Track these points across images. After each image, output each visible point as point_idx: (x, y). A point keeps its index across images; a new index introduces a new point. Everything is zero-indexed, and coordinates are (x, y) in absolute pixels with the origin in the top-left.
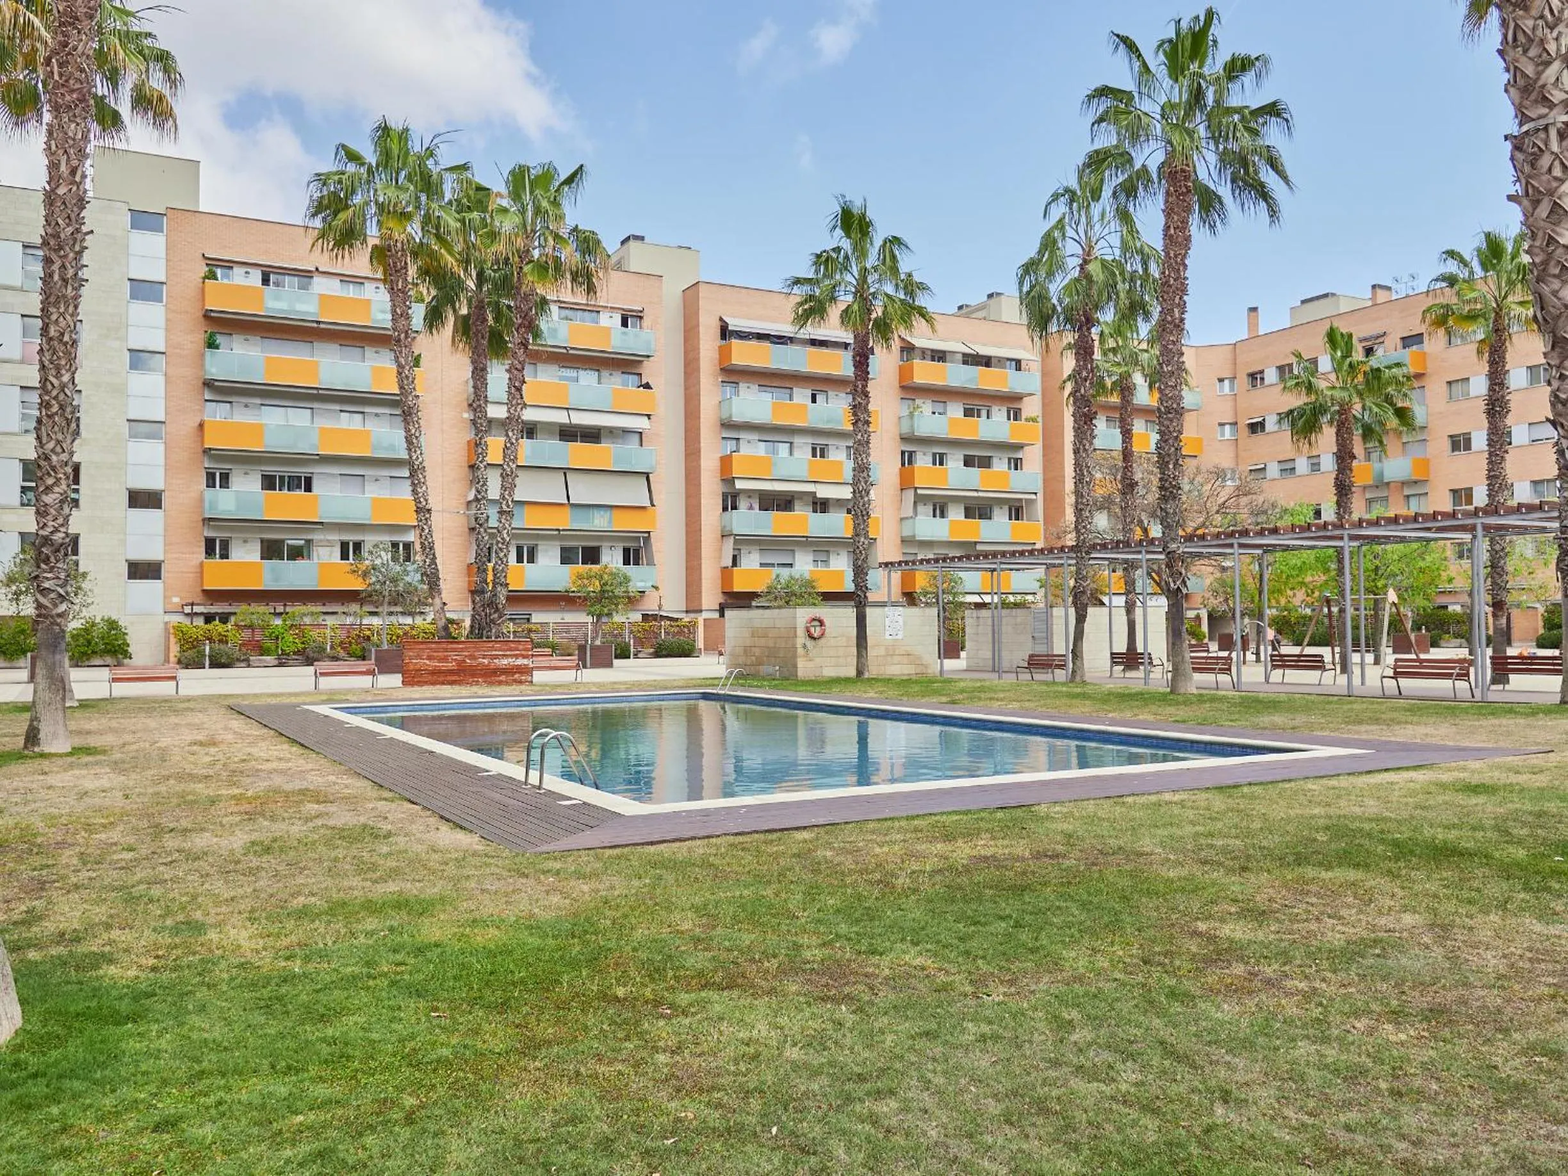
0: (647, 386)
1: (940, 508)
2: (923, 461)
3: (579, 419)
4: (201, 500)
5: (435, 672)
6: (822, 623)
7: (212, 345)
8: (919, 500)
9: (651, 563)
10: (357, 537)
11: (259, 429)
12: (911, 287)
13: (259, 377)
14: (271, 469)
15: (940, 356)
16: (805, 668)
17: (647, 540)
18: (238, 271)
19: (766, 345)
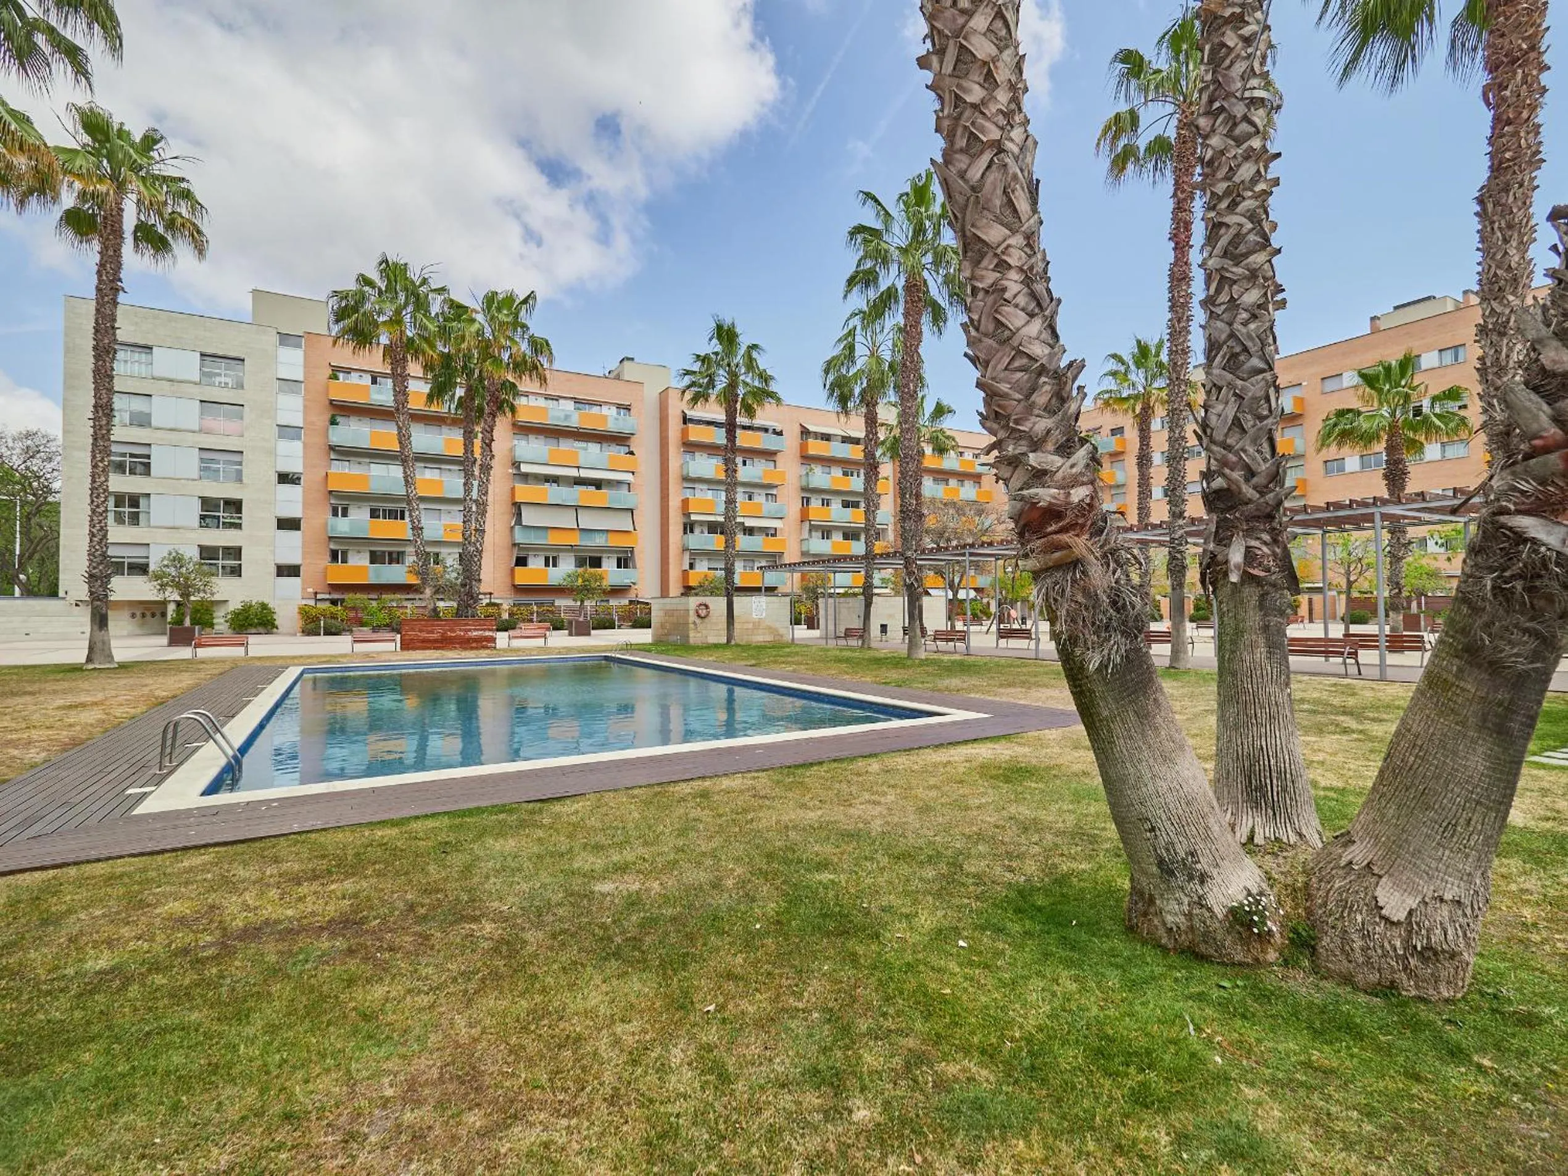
0: (632, 453)
1: (826, 533)
2: (815, 503)
3: (584, 473)
4: (326, 524)
5: (424, 641)
6: (707, 607)
7: (333, 422)
8: (812, 528)
9: (634, 567)
10: (436, 550)
11: (365, 478)
12: (765, 378)
13: (365, 444)
14: (375, 505)
15: (827, 437)
16: (694, 638)
17: (632, 552)
18: (354, 376)
19: (712, 428)
